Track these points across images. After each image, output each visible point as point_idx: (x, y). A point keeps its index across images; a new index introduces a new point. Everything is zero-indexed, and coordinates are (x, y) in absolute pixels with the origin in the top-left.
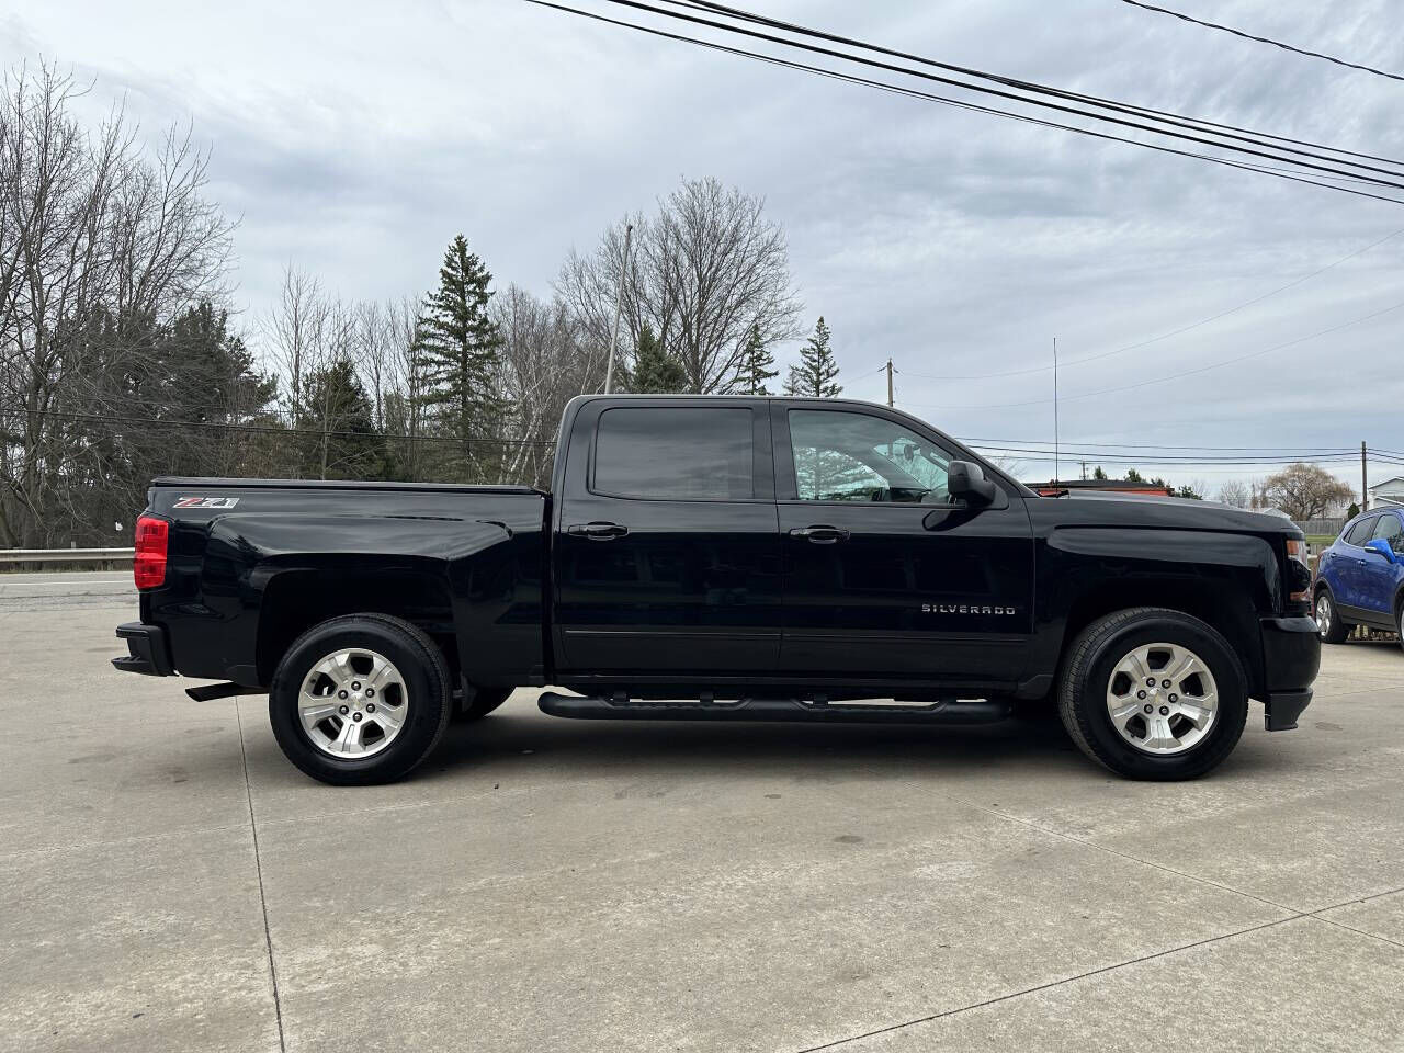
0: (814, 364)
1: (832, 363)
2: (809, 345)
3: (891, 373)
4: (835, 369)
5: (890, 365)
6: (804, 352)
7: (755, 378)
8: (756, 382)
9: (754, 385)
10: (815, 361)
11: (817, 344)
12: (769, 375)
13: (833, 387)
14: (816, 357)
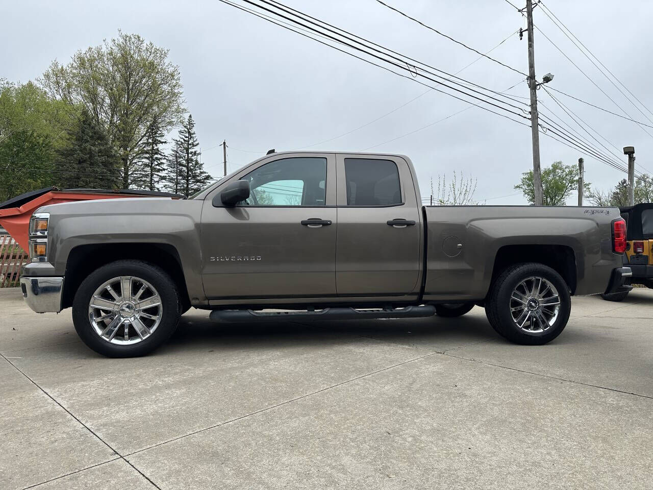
0: (186, 139)
1: (195, 139)
2: (183, 129)
3: (225, 148)
4: (196, 142)
5: (224, 143)
6: (180, 132)
7: (153, 143)
8: (154, 145)
9: (153, 147)
10: (186, 137)
11: (187, 128)
12: (162, 143)
13: (195, 152)
14: (187, 135)
